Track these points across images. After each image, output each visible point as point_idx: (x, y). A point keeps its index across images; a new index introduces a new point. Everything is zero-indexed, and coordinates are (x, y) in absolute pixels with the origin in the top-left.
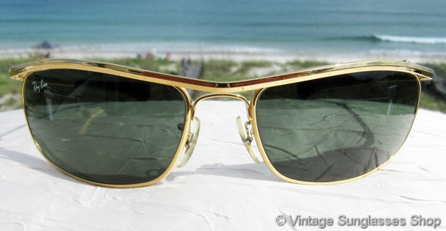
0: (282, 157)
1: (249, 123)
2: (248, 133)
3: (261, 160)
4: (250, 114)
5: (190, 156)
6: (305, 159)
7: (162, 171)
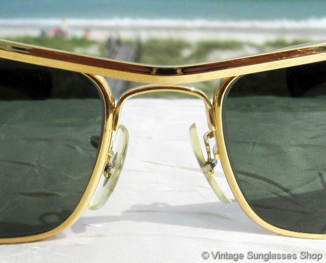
0: (264, 191)
1: (211, 135)
2: (209, 153)
3: (230, 196)
4: (212, 120)
5: (111, 190)
6: (304, 194)
7: (65, 215)
